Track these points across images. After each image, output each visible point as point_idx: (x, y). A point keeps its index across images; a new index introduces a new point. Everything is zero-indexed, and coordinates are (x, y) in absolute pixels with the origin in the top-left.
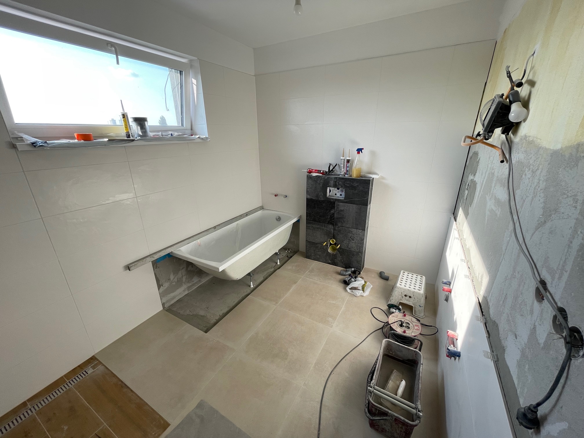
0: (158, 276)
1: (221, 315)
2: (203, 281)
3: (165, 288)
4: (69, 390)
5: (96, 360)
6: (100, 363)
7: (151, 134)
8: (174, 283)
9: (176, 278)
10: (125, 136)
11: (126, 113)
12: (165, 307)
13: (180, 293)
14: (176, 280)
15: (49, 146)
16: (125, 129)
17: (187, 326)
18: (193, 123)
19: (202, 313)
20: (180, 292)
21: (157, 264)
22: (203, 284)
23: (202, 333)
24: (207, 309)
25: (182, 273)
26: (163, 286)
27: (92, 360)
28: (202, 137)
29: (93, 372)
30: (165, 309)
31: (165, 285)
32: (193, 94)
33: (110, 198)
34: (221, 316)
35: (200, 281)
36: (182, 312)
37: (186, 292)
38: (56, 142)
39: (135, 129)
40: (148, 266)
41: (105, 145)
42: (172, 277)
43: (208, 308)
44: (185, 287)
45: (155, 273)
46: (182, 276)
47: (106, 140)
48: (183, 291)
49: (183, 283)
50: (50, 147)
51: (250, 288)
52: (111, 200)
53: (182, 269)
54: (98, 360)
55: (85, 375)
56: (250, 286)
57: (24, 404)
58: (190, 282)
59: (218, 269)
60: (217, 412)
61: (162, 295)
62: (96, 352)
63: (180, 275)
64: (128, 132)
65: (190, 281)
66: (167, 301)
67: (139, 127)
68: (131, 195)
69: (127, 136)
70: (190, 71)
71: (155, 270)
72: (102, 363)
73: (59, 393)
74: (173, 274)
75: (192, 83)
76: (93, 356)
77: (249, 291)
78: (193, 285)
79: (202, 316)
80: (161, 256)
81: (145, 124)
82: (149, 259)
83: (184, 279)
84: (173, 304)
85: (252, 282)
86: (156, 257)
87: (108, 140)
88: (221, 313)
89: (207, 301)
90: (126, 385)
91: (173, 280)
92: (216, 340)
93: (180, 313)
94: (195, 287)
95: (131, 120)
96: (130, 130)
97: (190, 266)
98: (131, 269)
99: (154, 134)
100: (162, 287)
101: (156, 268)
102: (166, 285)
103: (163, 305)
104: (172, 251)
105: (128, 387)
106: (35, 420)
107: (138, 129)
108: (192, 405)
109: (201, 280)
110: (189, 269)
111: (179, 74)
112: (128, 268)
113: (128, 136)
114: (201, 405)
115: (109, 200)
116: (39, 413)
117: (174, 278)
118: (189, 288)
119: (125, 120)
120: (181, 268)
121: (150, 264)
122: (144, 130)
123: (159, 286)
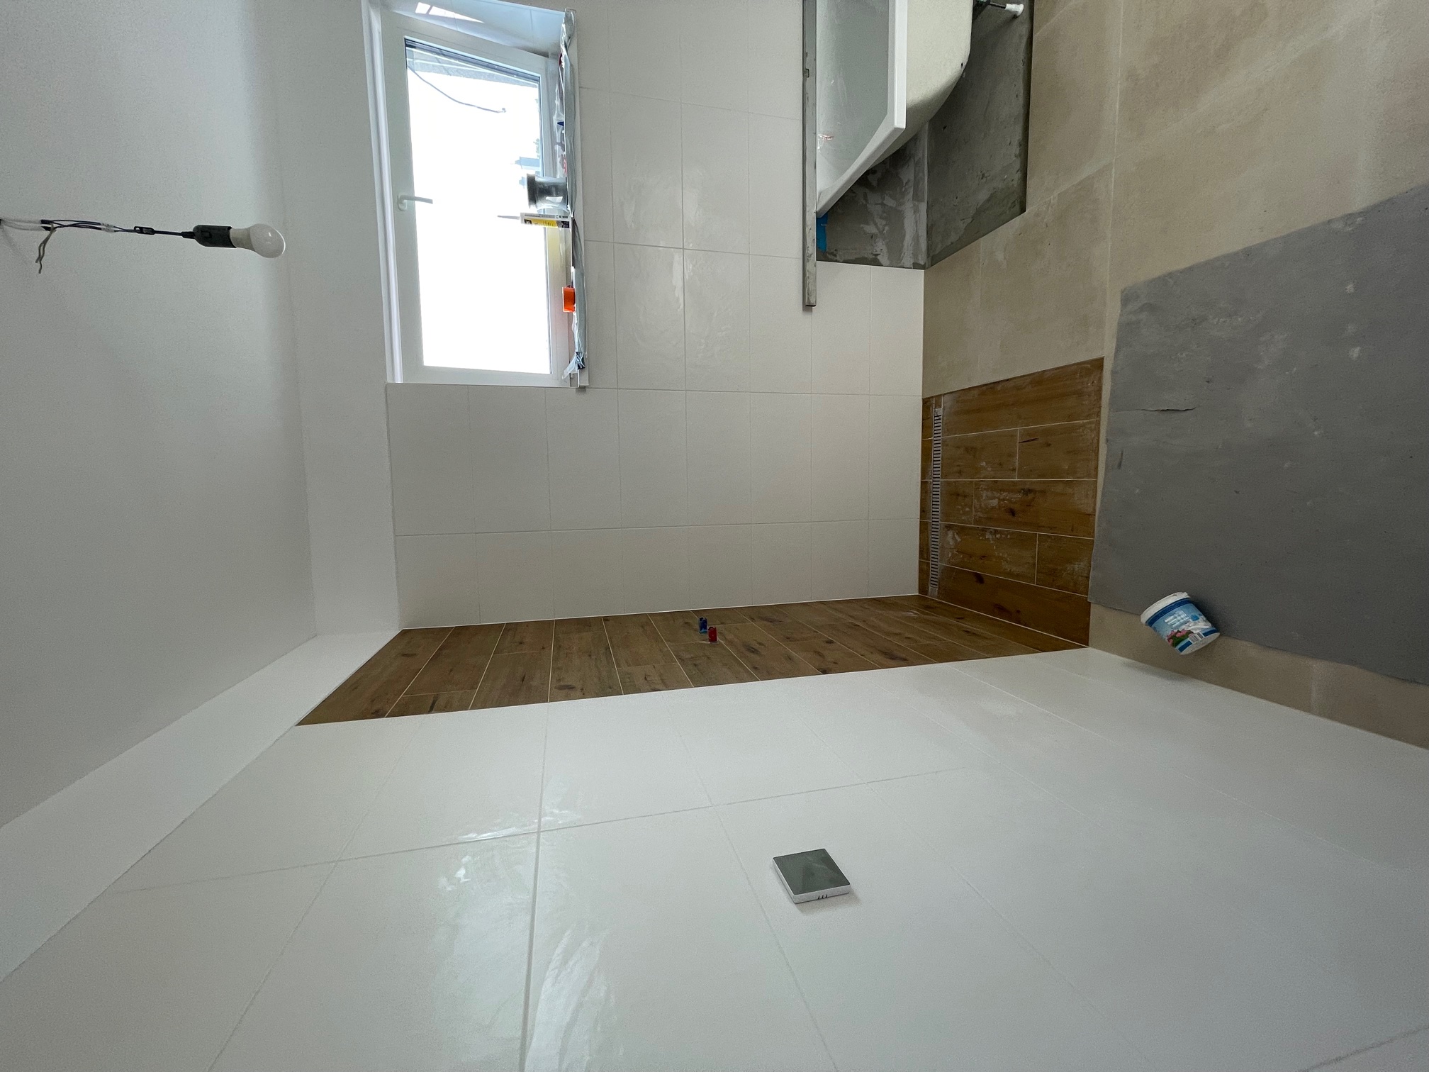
0: (853, 258)
1: (1018, 152)
2: (923, 155)
3: (885, 250)
4: (943, 441)
5: (931, 399)
6: (939, 396)
7: (560, 176)
8: (887, 228)
9: (878, 220)
10: (565, 231)
11: (522, 214)
12: (923, 264)
13: (916, 222)
14: (881, 223)
15: (583, 351)
16: (551, 227)
17: (983, 242)
18: (530, 45)
19: (983, 196)
20: (914, 221)
21: (827, 250)
22: (930, 155)
23: (1018, 219)
24: (985, 180)
25: (874, 203)
26: (878, 254)
27: (927, 403)
28: (564, 36)
29: (944, 409)
30: (927, 266)
31: (878, 250)
32: (454, 21)
33: (677, 295)
34: (1020, 155)
35: (917, 164)
36: (954, 238)
37: (923, 207)
38: (576, 341)
39: (550, 205)
40: (824, 269)
41: (583, 275)
42: (871, 229)
43: (983, 175)
44: (908, 208)
45: (844, 262)
46: (883, 204)
47: (573, 269)
48: (915, 212)
49: (899, 208)
50: (585, 352)
51: (1019, 19)
52: (679, 293)
53: (866, 198)
54: (932, 397)
55: (940, 419)
56: (1015, 16)
57: (924, 484)
58: (906, 190)
59: (896, 130)
60: (1170, 275)
61: (896, 262)
62: (921, 395)
63: (875, 209)
64: (558, 223)
65: (903, 190)
66: (915, 255)
67: (548, 198)
68: (677, 258)
69: (566, 227)
70: (397, 12)
71: (838, 258)
72: (941, 395)
73: (938, 455)
74: (867, 223)
75: (427, 15)
76: (923, 400)
77: (1024, 30)
78: (917, 183)
79: (988, 200)
80: (814, 240)
81: (540, 183)
82: (809, 266)
83: (890, 202)
84: (928, 247)
85: (1009, 6)
86: (812, 249)
87: (572, 268)
88: (1015, 150)
89: (969, 170)
90: (994, 383)
91: (878, 229)
92: (1054, 198)
93: (952, 243)
94: (924, 182)
95: (533, 210)
96: (553, 217)
97: (870, 177)
98: (812, 301)
99: (559, 165)
100: (878, 257)
101: (835, 256)
102: (880, 246)
103: (916, 266)
104: (814, 210)
105: (998, 382)
106: (949, 483)
107: (551, 202)
108: (1113, 312)
109: (916, 160)
110: (874, 183)
111: (413, 49)
112: (808, 306)
113: (566, 225)
114: (1126, 299)
115: (678, 299)
116: (944, 476)
117: (876, 224)
118: (917, 198)
119: (535, 220)
120: (862, 201)
121: (823, 265)
122: (553, 189)
123: (875, 262)
